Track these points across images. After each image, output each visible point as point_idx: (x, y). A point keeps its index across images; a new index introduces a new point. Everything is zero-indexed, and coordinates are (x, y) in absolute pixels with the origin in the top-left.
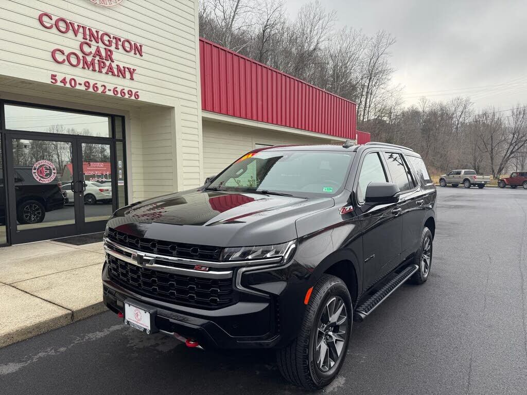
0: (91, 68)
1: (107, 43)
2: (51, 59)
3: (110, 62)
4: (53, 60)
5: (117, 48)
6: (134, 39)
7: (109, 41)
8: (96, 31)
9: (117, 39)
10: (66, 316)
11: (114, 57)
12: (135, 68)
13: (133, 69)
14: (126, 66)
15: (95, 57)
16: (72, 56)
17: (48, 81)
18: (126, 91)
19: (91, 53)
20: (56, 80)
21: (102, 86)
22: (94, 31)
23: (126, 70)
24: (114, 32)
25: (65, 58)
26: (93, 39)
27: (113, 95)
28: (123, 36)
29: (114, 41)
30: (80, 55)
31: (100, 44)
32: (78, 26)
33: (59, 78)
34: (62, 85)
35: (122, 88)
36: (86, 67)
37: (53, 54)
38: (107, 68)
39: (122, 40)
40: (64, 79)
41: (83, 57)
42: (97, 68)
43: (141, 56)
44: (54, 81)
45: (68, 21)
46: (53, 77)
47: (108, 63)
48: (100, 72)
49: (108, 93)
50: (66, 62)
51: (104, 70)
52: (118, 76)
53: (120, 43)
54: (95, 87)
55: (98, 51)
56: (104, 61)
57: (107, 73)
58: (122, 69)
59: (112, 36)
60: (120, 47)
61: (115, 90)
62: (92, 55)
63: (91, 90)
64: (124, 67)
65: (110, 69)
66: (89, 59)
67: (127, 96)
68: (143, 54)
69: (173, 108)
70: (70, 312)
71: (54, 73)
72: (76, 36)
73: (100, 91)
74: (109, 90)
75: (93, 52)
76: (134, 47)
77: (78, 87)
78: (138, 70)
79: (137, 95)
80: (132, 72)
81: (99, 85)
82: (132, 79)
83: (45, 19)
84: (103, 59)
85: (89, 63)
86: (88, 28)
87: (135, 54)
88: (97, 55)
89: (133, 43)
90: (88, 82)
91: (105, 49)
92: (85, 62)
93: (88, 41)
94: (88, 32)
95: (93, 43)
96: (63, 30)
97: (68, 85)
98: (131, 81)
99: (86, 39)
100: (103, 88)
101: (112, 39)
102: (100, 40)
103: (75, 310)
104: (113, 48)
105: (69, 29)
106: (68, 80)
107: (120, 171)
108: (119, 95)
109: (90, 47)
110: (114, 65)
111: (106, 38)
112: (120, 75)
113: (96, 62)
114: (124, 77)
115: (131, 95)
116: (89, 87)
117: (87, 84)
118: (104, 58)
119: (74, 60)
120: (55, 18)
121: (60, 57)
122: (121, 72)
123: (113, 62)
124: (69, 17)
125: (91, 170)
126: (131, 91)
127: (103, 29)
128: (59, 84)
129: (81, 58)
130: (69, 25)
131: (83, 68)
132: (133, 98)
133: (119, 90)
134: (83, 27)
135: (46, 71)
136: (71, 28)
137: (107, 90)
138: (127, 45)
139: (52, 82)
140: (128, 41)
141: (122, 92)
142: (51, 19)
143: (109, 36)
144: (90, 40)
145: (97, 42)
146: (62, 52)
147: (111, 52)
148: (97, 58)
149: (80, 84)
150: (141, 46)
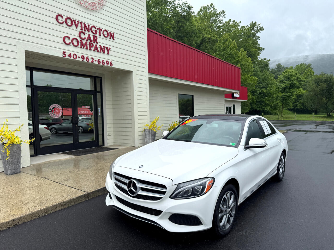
0: (85, 47)
1: (94, 32)
2: (63, 42)
3: (96, 43)
4: (64, 43)
5: (100, 35)
6: (109, 30)
7: (95, 31)
8: (88, 25)
9: (100, 30)
10: (84, 196)
11: (98, 40)
12: (110, 47)
13: (109, 48)
15: (88, 41)
16: (74, 40)
17: (61, 55)
18: (105, 62)
19: (85, 38)
20: (65, 55)
21: (91, 58)
22: (87, 25)
23: (105, 48)
24: (98, 25)
25: (71, 41)
26: (86, 30)
27: (97, 63)
28: (103, 27)
29: (98, 31)
30: (79, 39)
31: (90, 33)
32: (78, 22)
33: (67, 54)
34: (69, 58)
35: (103, 59)
36: (82, 47)
37: (64, 39)
38: (94, 47)
39: (103, 30)
40: (70, 54)
41: (80, 40)
42: (88, 47)
43: (114, 39)
44: (64, 56)
45: (72, 19)
46: (64, 53)
47: (94, 44)
48: (90, 49)
49: (95, 62)
50: (71, 44)
51: (93, 49)
52: (101, 52)
53: (102, 32)
54: (87, 59)
55: (89, 37)
56: (92, 43)
57: (94, 50)
58: (103, 48)
59: (97, 28)
60: (102, 34)
61: (99, 61)
62: (86, 39)
63: (85, 60)
64: (104, 47)
65: (96, 48)
66: (84, 42)
67: (106, 64)
68: (115, 38)
69: (132, 71)
70: (86, 193)
71: (64, 51)
72: (77, 28)
73: (90, 62)
75: (86, 38)
76: (109, 35)
77: (78, 59)
78: (112, 49)
79: (111, 64)
80: (108, 50)
81: (89, 58)
82: (108, 54)
83: (59, 18)
84: (92, 42)
87: (110, 38)
88: (89, 39)
89: (109, 32)
91: (93, 36)
92: (82, 44)
93: (83, 31)
94: (83, 26)
95: (86, 32)
96: (70, 24)
97: (72, 58)
99: (83, 30)
100: (92, 59)
101: (97, 30)
102: (90, 30)
103: (89, 192)
104: (97, 35)
106: (72, 55)
107: (99, 111)
108: (101, 64)
109: (85, 35)
110: (98, 46)
111: (94, 29)
112: (102, 51)
113: (88, 43)
114: (104, 53)
115: (108, 64)
116: (84, 59)
117: (83, 57)
118: (93, 41)
119: (75, 43)
120: (65, 18)
121: (68, 41)
122: (102, 50)
123: (98, 43)
124: (73, 17)
125: (82, 110)
126: (108, 61)
127: (92, 23)
128: (67, 57)
129: (80, 41)
130: (73, 21)
131: (81, 47)
132: (109, 65)
133: (101, 61)
134: (80, 22)
135: (60, 50)
136: (74, 23)
137: (94, 61)
138: (105, 33)
139: (63, 56)
140: (106, 31)
141: (103, 62)
142: (63, 18)
143: (96, 28)
144: (85, 31)
145: (89, 32)
146: (69, 38)
147: (96, 37)
148: (89, 41)
149: (79, 57)
150: (113, 34)
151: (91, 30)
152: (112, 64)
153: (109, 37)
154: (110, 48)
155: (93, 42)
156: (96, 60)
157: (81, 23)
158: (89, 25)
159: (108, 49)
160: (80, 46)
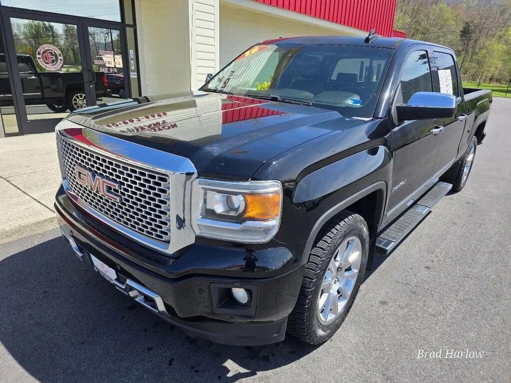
10: (52, 220)
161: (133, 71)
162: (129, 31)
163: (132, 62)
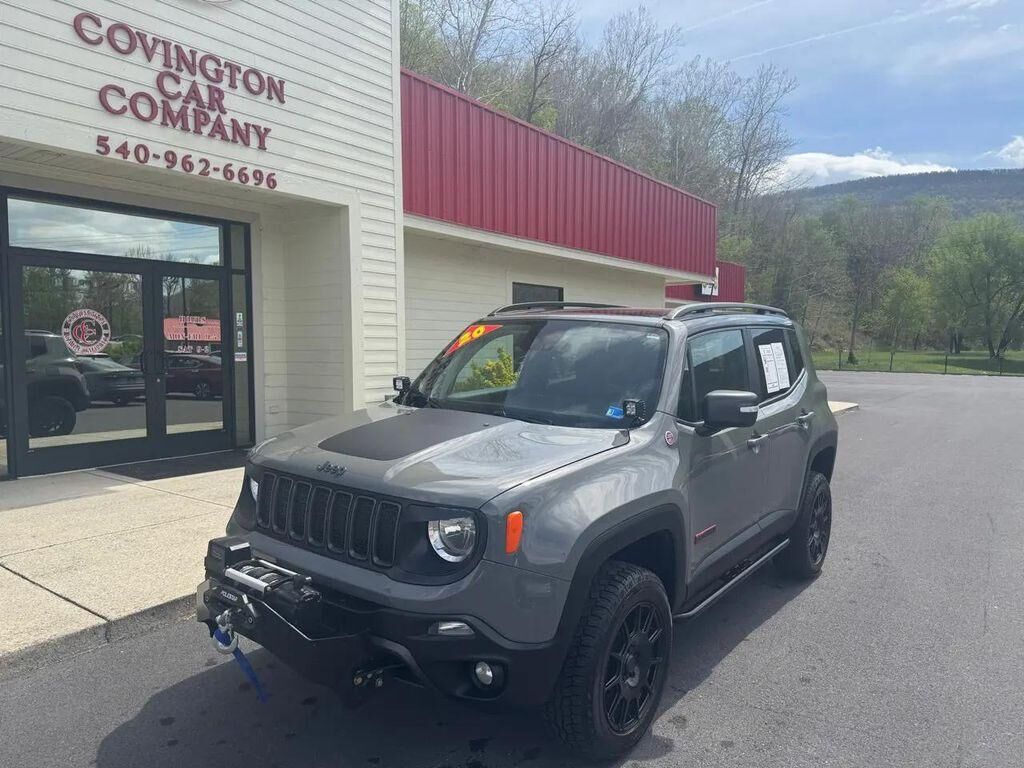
0: (179, 124)
1: (212, 75)
2: (99, 106)
3: (217, 112)
4: (102, 108)
5: (233, 85)
6: (267, 69)
7: (216, 71)
8: (191, 51)
9: (234, 68)
10: (94, 631)
11: (225, 103)
12: (268, 127)
13: (265, 129)
14: (251, 121)
15: (189, 103)
16: (140, 99)
17: (90, 148)
18: (249, 172)
19: (179, 94)
20: (107, 149)
21: (200, 161)
22: (186, 50)
23: (251, 129)
24: (226, 54)
25: (126, 103)
26: (183, 67)
27: (223, 179)
28: (246, 61)
29: (227, 72)
30: (158, 98)
31: (199, 78)
32: (154, 39)
33: (114, 143)
34: (119, 157)
35: (242, 166)
36: (169, 122)
37: (102, 95)
38: (211, 125)
39: (244, 69)
40: (125, 146)
41: (163, 101)
42: (191, 125)
43: (282, 102)
44: (102, 149)
45: (134, 31)
46: (102, 141)
47: (213, 116)
48: (198, 132)
49: (214, 176)
50: (129, 113)
51: (206, 130)
52: (234, 141)
53: (239, 77)
54: (187, 163)
55: (194, 91)
56: (206, 110)
57: (211, 135)
58: (243, 127)
59: (222, 62)
60: (239, 84)
61: (227, 171)
62: (181, 99)
63: (178, 168)
64: (245, 124)
65: (218, 128)
66: (176, 106)
67: (251, 182)
68: (285, 98)
69: (347, 207)
70: (104, 622)
71: (104, 134)
72: (150, 60)
73: (196, 171)
74: (216, 169)
75: (184, 92)
76: (266, 84)
77: (152, 162)
78: (275, 131)
79: (271, 182)
80: (262, 135)
81: (195, 159)
82: (262, 147)
83: (87, 24)
84: (204, 107)
85: (175, 114)
86: (174, 44)
87: (270, 98)
88: (192, 98)
89: (265, 76)
90: (173, 153)
91: (209, 86)
92: (167, 112)
93: (173, 71)
94: (173, 54)
95: (184, 75)
96: (124, 47)
97: (131, 158)
98: (261, 152)
99: (171, 67)
100: (203, 164)
101: (222, 68)
102: (198, 69)
103: (113, 619)
104: (224, 85)
105: (135, 47)
106: (131, 148)
108: (236, 180)
110: (226, 120)
111: (210, 66)
112: (238, 139)
113: (190, 112)
114: (247, 144)
115: (260, 180)
116: (173, 163)
117: (170, 157)
118: (207, 105)
119: (144, 109)
120: (106, 24)
121: (115, 102)
122: (241, 134)
123: (225, 113)
124: (136, 22)
126: (260, 173)
127: (204, 46)
128: (113, 155)
129: (159, 104)
130: (136, 39)
131: (164, 124)
132: (264, 185)
133: (235, 169)
134: (163, 42)
135: (87, 129)
136: (139, 44)
137: (210, 169)
138: (252, 79)
139: (98, 151)
140: (256, 73)
141: (242, 172)
142: (100, 25)
143: (218, 62)
144: (179, 69)
145: (193, 74)
146: (121, 92)
147: (221, 93)
148: (192, 105)
149: (156, 157)
150: (282, 83)
151: (200, 67)
152: (274, 182)
153: (265, 93)
154: (267, 130)
155: (209, 108)
156: (216, 166)
157: (166, 45)
158: (193, 53)
159: (263, 131)
160: (159, 119)
161: (240, 350)
162: (238, 281)
163: (240, 333)
